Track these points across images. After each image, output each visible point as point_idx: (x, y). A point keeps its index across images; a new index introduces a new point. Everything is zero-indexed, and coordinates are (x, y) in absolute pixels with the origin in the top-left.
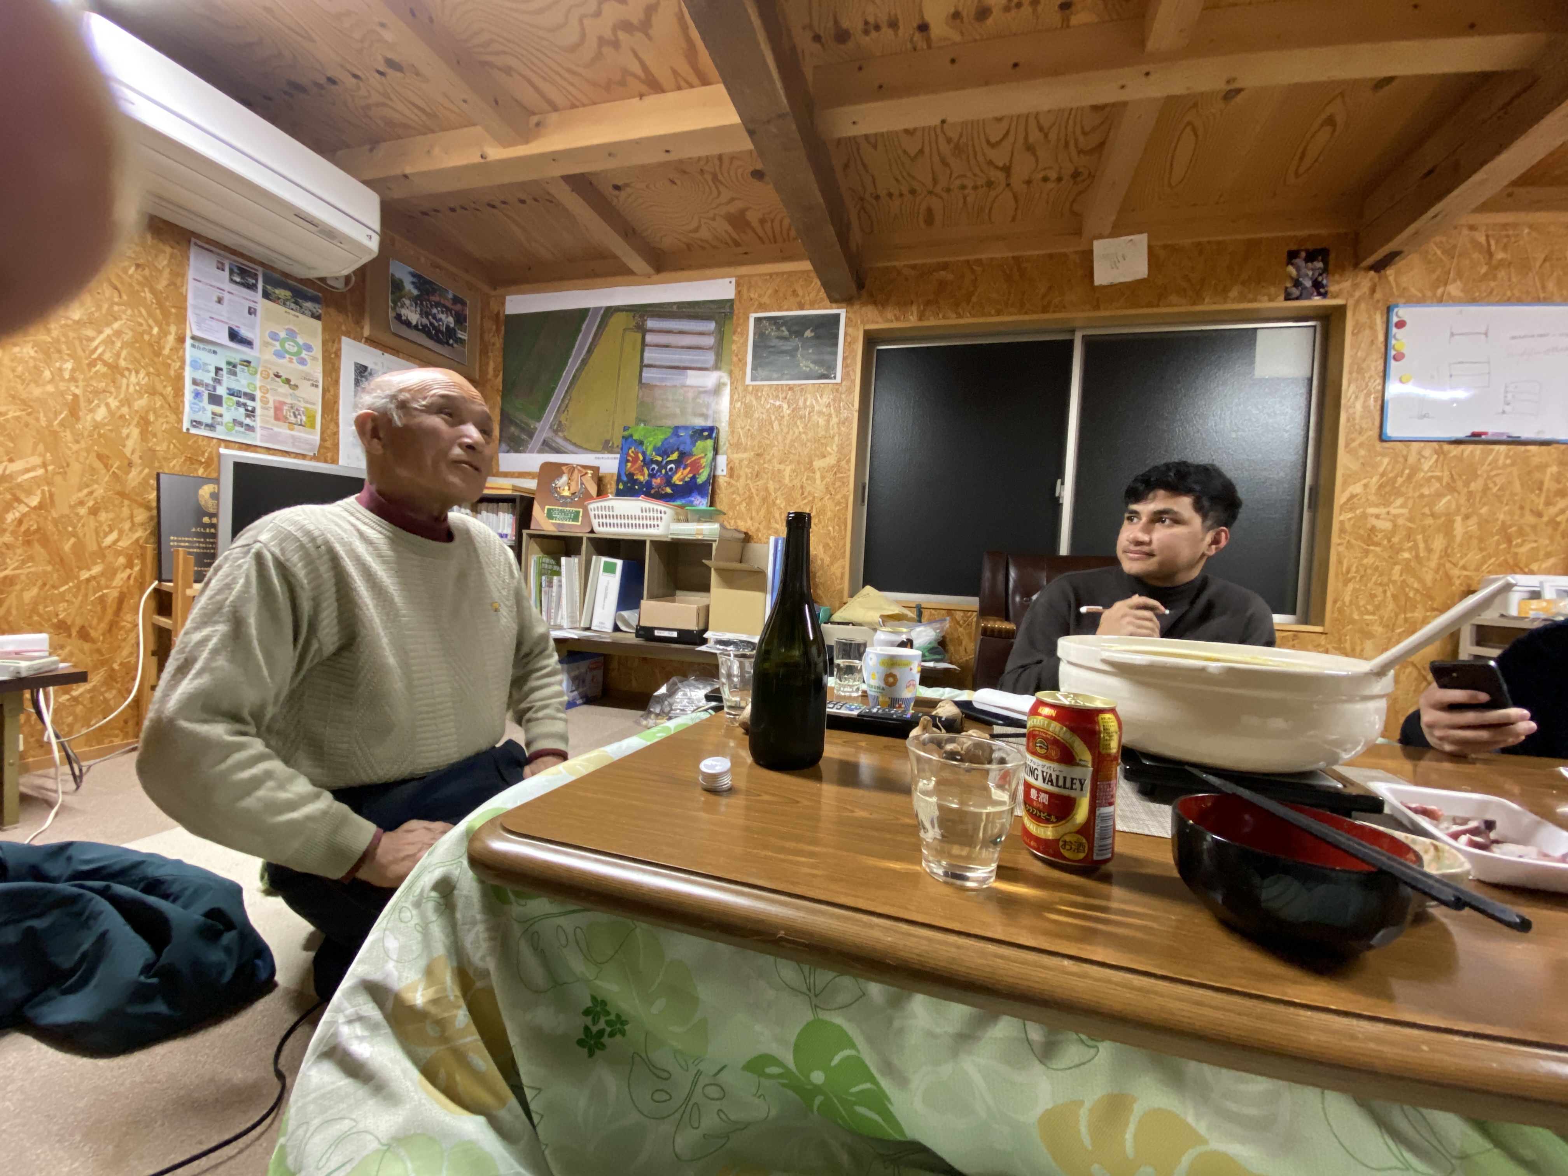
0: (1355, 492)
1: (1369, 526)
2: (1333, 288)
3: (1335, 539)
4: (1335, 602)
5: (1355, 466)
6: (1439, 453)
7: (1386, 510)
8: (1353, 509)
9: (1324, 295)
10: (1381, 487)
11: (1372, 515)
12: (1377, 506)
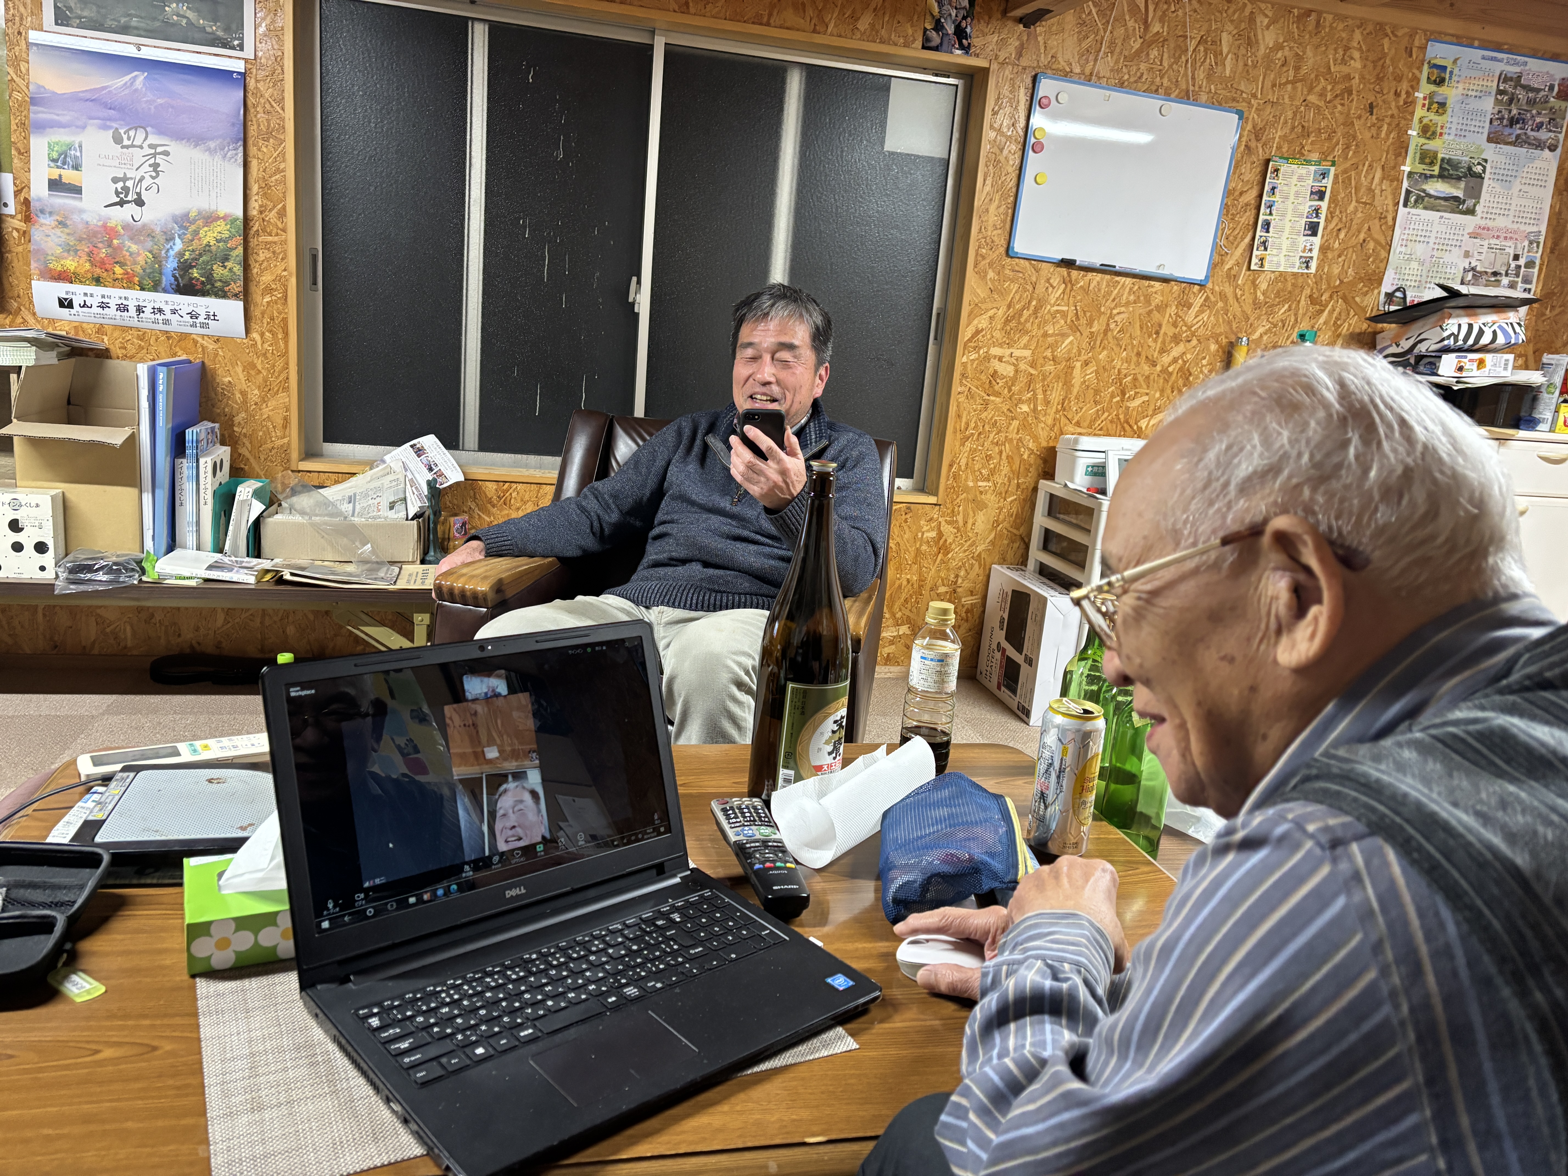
0: (980, 326)
1: (991, 371)
2: (976, 42)
3: (956, 388)
4: (951, 466)
5: (982, 293)
6: (1067, 282)
7: (1008, 352)
8: (976, 348)
9: (966, 49)
10: (1007, 321)
11: (995, 357)
12: (1001, 345)
